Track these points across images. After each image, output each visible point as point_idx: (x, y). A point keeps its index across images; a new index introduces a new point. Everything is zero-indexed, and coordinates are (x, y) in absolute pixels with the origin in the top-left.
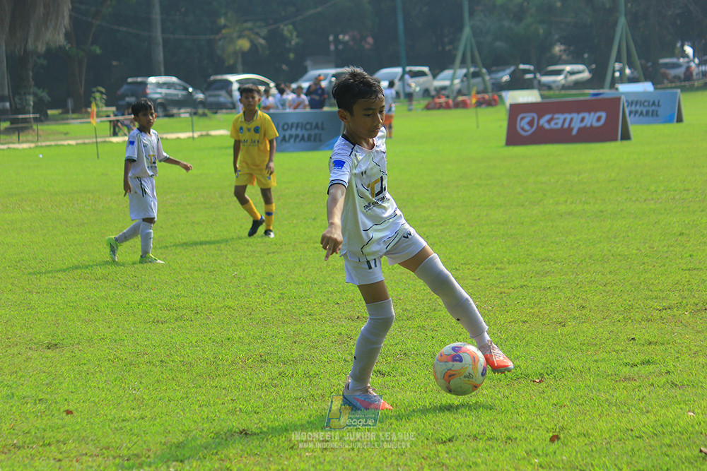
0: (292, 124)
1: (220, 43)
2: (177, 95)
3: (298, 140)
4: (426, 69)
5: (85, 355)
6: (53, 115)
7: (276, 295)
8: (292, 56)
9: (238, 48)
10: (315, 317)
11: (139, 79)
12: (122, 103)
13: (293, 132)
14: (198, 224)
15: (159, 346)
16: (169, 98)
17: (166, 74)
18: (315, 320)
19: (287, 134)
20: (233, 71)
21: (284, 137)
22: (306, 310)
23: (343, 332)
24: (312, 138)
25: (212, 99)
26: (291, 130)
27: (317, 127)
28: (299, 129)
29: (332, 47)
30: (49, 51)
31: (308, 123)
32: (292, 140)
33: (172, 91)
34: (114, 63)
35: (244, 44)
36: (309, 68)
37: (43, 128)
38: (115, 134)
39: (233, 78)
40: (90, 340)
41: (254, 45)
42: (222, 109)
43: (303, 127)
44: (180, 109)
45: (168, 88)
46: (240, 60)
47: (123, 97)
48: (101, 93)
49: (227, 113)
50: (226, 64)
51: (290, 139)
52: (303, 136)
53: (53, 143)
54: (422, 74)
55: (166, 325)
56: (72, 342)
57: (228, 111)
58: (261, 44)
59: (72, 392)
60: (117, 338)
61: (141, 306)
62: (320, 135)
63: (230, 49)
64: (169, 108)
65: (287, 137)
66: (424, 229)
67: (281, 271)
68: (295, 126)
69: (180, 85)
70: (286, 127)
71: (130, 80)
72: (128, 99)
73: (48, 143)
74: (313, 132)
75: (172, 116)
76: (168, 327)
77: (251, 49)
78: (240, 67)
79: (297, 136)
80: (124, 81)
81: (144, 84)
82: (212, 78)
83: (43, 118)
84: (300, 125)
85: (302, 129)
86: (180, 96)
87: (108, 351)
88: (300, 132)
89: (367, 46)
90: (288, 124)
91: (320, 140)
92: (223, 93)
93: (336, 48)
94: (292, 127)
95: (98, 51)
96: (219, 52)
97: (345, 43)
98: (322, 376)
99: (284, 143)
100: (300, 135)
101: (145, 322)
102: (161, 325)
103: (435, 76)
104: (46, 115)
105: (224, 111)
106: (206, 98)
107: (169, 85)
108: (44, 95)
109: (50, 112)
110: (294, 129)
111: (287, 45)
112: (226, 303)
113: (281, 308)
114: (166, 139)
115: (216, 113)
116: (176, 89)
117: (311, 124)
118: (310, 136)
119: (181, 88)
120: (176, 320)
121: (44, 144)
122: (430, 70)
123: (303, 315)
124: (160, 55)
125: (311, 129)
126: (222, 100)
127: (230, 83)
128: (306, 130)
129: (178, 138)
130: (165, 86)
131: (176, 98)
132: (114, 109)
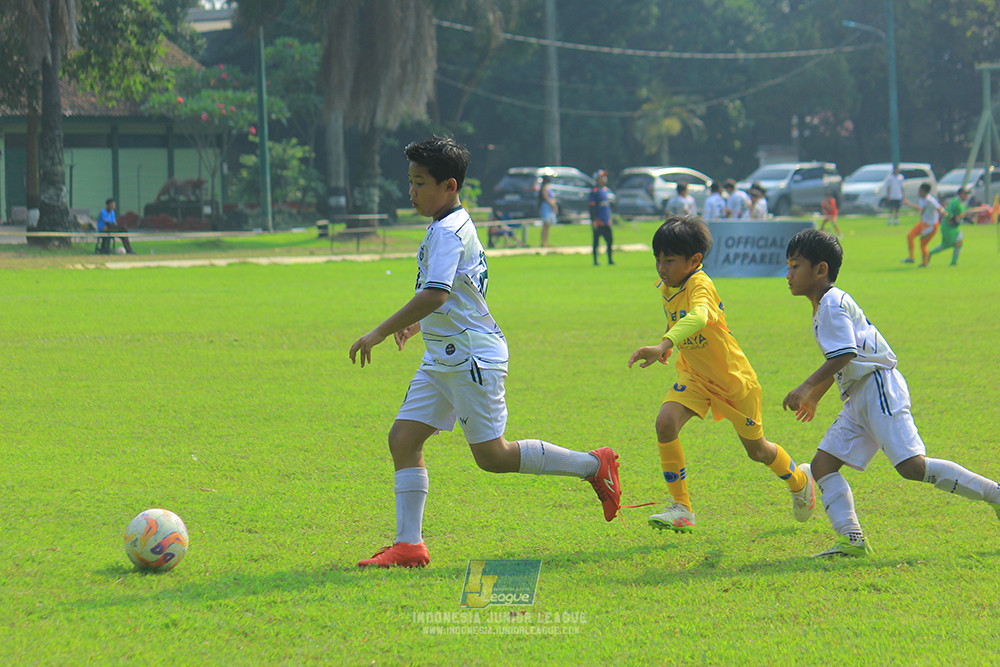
0: (740, 239)
1: (640, 123)
2: (577, 194)
3: (746, 261)
4: (926, 167)
5: (462, 548)
6: (404, 217)
7: (723, 474)
8: (737, 144)
9: (663, 130)
10: (779, 507)
11: (526, 170)
12: (499, 202)
13: (741, 249)
14: (609, 373)
15: (564, 539)
16: (566, 197)
17: (564, 164)
18: (780, 511)
19: (732, 252)
20: (655, 162)
21: (728, 256)
22: (766, 496)
23: (820, 529)
24: (767, 260)
25: (625, 201)
26: (738, 246)
27: (774, 243)
28: (749, 246)
29: (795, 133)
30: (402, 127)
31: (761, 238)
32: (738, 261)
33: (569, 188)
34: (491, 147)
35: (673, 126)
36: (762, 161)
37: (392, 233)
38: (491, 245)
39: (656, 172)
40: (467, 528)
41: (686, 127)
42: (640, 214)
43: (755, 243)
44: (579, 213)
45: (565, 184)
46: (666, 148)
47: (502, 194)
48: (473, 187)
49: (647, 221)
50: (647, 152)
51: (735, 259)
52: (754, 256)
53: (405, 255)
54: (921, 174)
55: (572, 511)
56: (443, 530)
57: (650, 217)
58: (696, 126)
59: (447, 598)
60: (506, 526)
61: (536, 484)
62: (778, 255)
63: (653, 131)
64: (565, 211)
65: (732, 257)
66: (929, 391)
67: (730, 442)
68: (743, 241)
69: (581, 180)
70: (730, 242)
71: (513, 171)
72: (509, 198)
73: (398, 255)
74: (768, 251)
75: (568, 222)
76: (575, 514)
77: (681, 134)
78: (665, 157)
79: (745, 256)
80: (502, 172)
81: (532, 177)
82: (627, 171)
83: (392, 221)
84: (750, 241)
85: (752, 246)
86: (581, 196)
87: (494, 542)
88: (750, 250)
89: (844, 133)
90: (733, 239)
91: (778, 263)
92: (641, 193)
93: (801, 133)
94: (739, 243)
95: (470, 129)
96: (638, 136)
97: (814, 128)
98: (793, 590)
99: (726, 264)
100: (751, 255)
101: (544, 506)
102: (566, 511)
103: (938, 177)
104: (394, 217)
105: (643, 217)
106: (617, 199)
107: (565, 180)
108: (393, 188)
109: (401, 212)
110: (741, 246)
111: (733, 129)
112: (655, 485)
113: (732, 493)
114: (561, 254)
115: (630, 220)
116: (576, 185)
117: (767, 240)
118: (763, 257)
119: (583, 183)
120: (586, 505)
121: (392, 256)
122: (932, 168)
123: (763, 505)
124: (555, 137)
125: (765, 246)
126: (639, 202)
127: (651, 179)
128: (759, 247)
129: (577, 254)
130: (561, 181)
131: (574, 198)
132: (488, 210)
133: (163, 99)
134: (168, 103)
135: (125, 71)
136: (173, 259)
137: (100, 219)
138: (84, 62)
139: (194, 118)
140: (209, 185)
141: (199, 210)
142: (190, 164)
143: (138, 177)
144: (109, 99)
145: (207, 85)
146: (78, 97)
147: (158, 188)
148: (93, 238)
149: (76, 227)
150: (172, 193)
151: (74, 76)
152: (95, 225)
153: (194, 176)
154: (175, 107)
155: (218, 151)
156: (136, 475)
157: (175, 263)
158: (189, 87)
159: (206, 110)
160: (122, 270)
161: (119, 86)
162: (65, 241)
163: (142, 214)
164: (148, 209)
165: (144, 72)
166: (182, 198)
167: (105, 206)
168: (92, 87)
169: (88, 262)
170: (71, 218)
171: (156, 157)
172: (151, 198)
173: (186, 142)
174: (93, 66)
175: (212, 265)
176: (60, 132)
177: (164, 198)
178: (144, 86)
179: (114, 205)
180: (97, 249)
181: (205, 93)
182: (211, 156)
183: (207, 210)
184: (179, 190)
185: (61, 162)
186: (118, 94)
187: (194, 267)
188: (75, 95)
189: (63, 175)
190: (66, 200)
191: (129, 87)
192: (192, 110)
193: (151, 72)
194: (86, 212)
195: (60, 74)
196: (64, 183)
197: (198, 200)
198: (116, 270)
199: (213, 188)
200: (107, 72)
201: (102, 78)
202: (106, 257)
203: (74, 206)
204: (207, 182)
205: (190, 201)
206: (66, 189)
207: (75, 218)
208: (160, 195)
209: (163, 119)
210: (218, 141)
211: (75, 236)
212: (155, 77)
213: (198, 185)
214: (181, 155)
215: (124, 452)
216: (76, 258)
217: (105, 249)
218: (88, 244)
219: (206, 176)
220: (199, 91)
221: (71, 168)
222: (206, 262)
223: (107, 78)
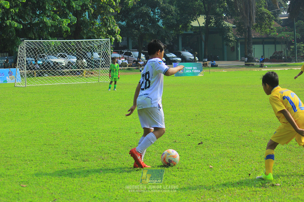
133: (274, 34)
134: (275, 35)
135: (266, 28)
136: (276, 68)
137: (260, 60)
138: (257, 26)
139: (280, 38)
140: (284, 52)
141: (282, 58)
142: (279, 48)
143: (269, 51)
144: (262, 34)
145: (283, 31)
146: (256, 34)
147: (273, 53)
148: (259, 64)
149: (255, 62)
150: (276, 54)
151: (254, 29)
152: (259, 61)
153: (281, 50)
154: (276, 35)
155: (285, 45)
156: (267, 115)
157: (276, 69)
158: (279, 31)
159: (283, 36)
160: (265, 71)
161: (264, 31)
162: (253, 65)
163: (269, 59)
164: (271, 57)
165: (269, 28)
166: (278, 55)
167: (261, 57)
168: (258, 32)
169: (258, 69)
170: (254, 60)
171: (272, 46)
172: (271, 55)
173: (279, 43)
174: (259, 27)
175: (284, 70)
176: (251, 41)
177: (274, 55)
178: (269, 31)
179: (263, 57)
180: (260, 66)
181: (282, 32)
182: (284, 46)
183: (283, 58)
184: (277, 53)
185: (252, 48)
186: (264, 33)
187: (280, 70)
188: (255, 33)
189: (252, 50)
190: (253, 56)
191: (266, 31)
192: (280, 36)
193: (271, 28)
194: (257, 58)
195: (252, 29)
196: (252, 52)
197: (281, 56)
198: (264, 71)
199: (284, 53)
200: (262, 28)
201: (260, 29)
202: (262, 68)
203: (255, 57)
204: (283, 52)
205: (280, 56)
206: (253, 53)
207: (255, 60)
208: (273, 55)
209: (273, 38)
210: (286, 43)
211: (255, 63)
212: (272, 29)
213: (281, 52)
214: (277, 46)
215: (265, 110)
216: (255, 68)
217: (262, 66)
218: (258, 65)
219: (283, 50)
220: (281, 32)
221: (254, 49)
222: (283, 69)
223: (262, 29)
